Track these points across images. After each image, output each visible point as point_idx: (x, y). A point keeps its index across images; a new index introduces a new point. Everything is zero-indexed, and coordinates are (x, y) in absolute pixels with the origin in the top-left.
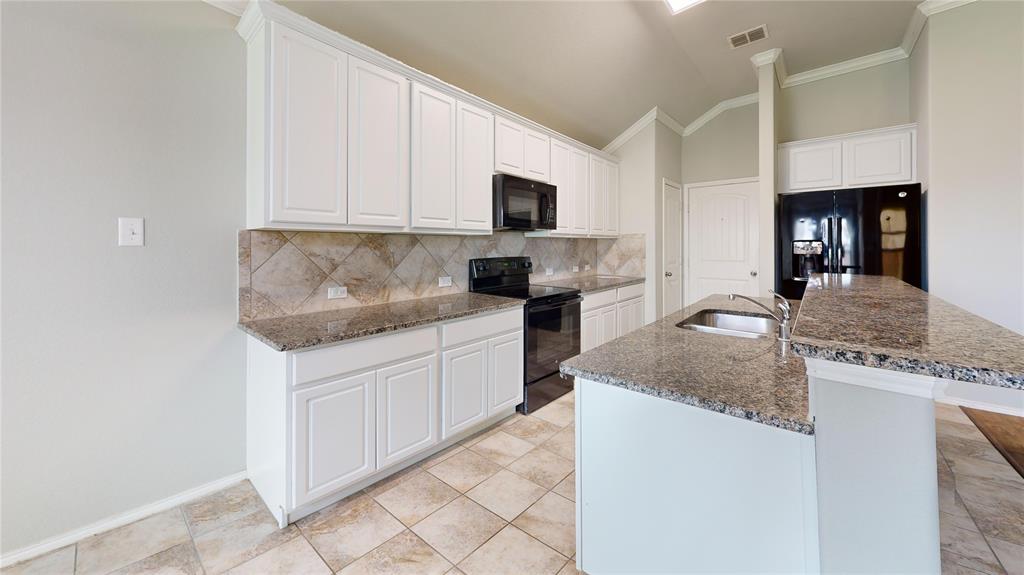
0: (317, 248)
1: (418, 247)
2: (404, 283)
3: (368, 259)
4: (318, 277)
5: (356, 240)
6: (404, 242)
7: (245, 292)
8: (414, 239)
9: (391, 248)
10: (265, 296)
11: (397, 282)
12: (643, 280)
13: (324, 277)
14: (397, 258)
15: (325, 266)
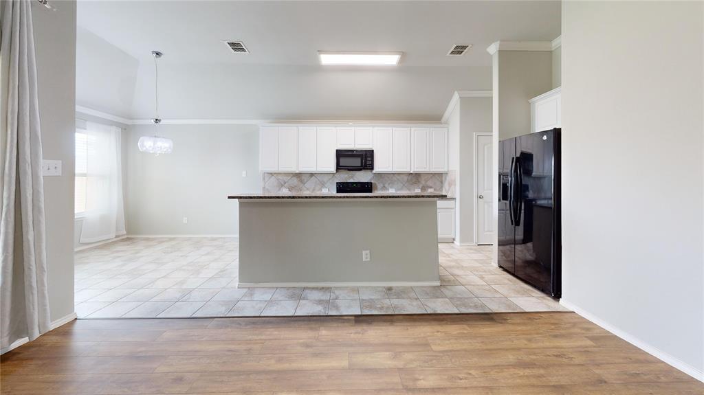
0: (280, 177)
1: (313, 177)
2: (308, 189)
3: (295, 181)
4: (281, 185)
5: (292, 175)
6: (308, 176)
7: (264, 188)
8: (312, 175)
9: (303, 178)
10: (268, 189)
11: (305, 189)
12: (455, 199)
13: (282, 186)
14: (305, 181)
15: (283, 183)
